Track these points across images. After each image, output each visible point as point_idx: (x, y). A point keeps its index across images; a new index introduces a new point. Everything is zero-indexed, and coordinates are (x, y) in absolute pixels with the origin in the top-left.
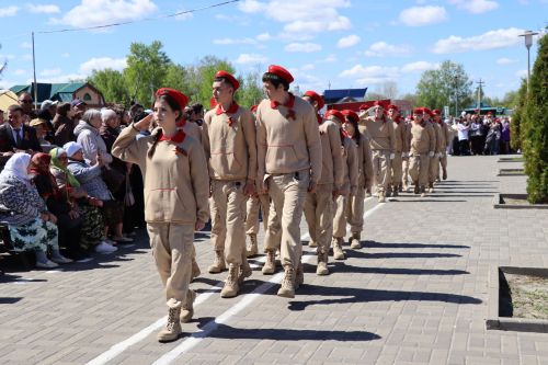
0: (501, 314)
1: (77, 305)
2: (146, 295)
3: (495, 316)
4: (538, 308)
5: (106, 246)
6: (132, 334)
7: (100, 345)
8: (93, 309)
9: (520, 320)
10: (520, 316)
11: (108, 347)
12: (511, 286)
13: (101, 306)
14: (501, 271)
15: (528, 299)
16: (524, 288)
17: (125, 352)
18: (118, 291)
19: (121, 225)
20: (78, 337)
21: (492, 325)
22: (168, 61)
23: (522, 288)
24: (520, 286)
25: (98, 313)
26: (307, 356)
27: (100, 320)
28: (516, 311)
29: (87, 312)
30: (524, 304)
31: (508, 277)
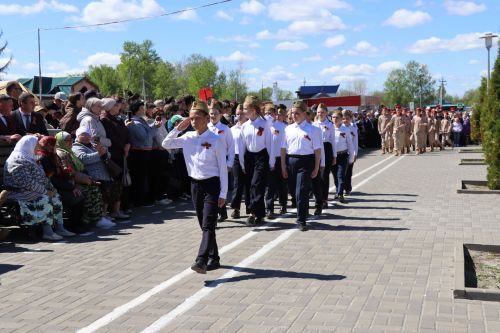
0: (467, 285)
1: (83, 272)
2: (143, 265)
3: (461, 287)
5: (106, 222)
6: (132, 298)
7: (103, 308)
8: (96, 277)
9: (484, 291)
10: (483, 287)
11: (111, 309)
12: (475, 261)
13: (103, 273)
14: (466, 248)
15: (490, 273)
16: (487, 263)
17: (127, 313)
18: (115, 263)
19: (119, 203)
20: (85, 300)
21: (459, 294)
22: (158, 59)
23: (485, 263)
24: (483, 261)
26: (292, 319)
27: (102, 285)
28: (479, 283)
29: (92, 278)
30: (487, 277)
31: (472, 253)
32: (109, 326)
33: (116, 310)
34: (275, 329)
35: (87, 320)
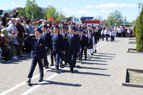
0: (126, 82)
1: (7, 73)
3: (124, 82)
4: (137, 81)
6: (21, 82)
7: (12, 85)
8: (11, 75)
9: (131, 84)
10: (132, 83)
11: (14, 86)
12: (130, 74)
13: (13, 74)
14: (127, 70)
15: (134, 78)
16: (133, 75)
17: (19, 87)
18: (18, 70)
20: (6, 82)
21: (124, 85)
22: (37, 6)
24: (132, 74)
25: (12, 76)
26: (71, 91)
27: (12, 78)
28: (130, 81)
29: (9, 75)
30: (133, 79)
31: (129, 72)
32: (12, 92)
33: (15, 86)
34: (66, 94)
35: (6, 89)
